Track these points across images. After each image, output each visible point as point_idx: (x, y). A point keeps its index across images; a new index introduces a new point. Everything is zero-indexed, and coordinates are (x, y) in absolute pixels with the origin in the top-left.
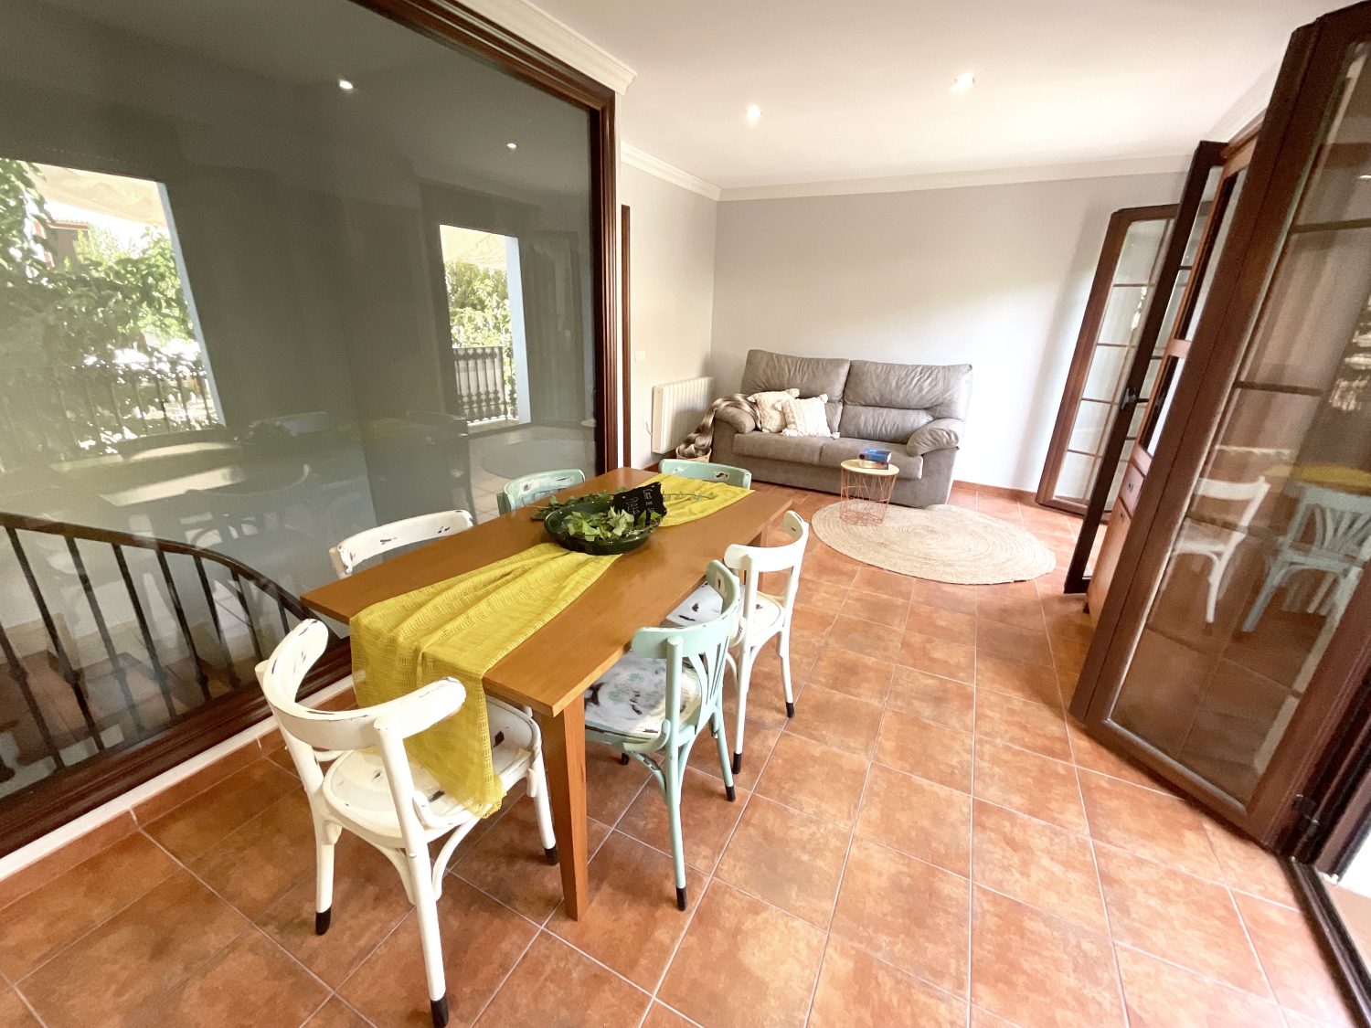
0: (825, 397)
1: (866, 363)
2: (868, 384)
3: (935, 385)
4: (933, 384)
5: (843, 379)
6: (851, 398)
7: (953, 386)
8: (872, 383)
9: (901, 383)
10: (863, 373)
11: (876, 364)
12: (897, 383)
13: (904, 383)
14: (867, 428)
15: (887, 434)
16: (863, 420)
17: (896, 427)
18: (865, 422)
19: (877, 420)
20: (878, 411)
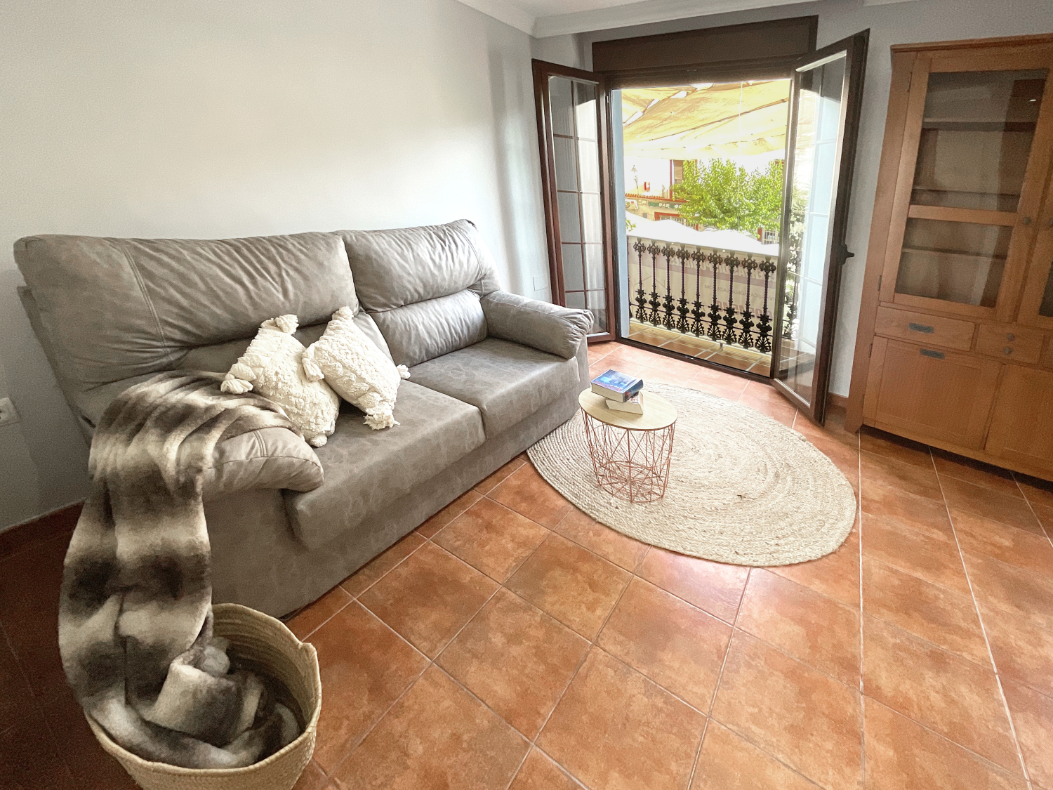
0: (346, 312)
14: (435, 339)
15: (459, 337)
16: (423, 330)
17: (464, 323)
18: (428, 333)
19: (438, 323)
20: (428, 308)
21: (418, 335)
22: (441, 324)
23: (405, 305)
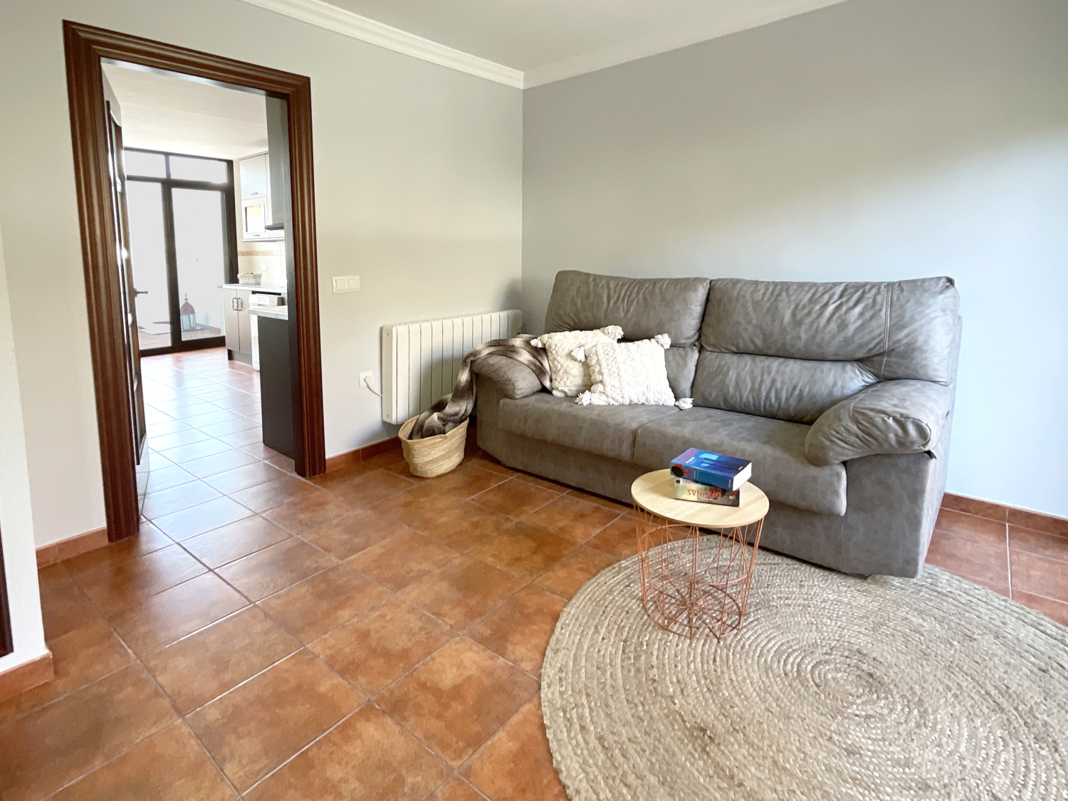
0: (666, 340)
1: (735, 282)
2: (740, 316)
3: (872, 318)
4: (868, 315)
5: (697, 309)
6: (712, 340)
7: (913, 319)
8: (747, 314)
9: (801, 313)
10: (730, 299)
11: (756, 283)
12: (795, 314)
13: (809, 314)
14: (740, 392)
15: (779, 404)
16: (734, 378)
17: (797, 392)
18: (737, 383)
19: (759, 380)
20: (762, 362)
21: (723, 381)
22: (762, 381)
23: (740, 353)
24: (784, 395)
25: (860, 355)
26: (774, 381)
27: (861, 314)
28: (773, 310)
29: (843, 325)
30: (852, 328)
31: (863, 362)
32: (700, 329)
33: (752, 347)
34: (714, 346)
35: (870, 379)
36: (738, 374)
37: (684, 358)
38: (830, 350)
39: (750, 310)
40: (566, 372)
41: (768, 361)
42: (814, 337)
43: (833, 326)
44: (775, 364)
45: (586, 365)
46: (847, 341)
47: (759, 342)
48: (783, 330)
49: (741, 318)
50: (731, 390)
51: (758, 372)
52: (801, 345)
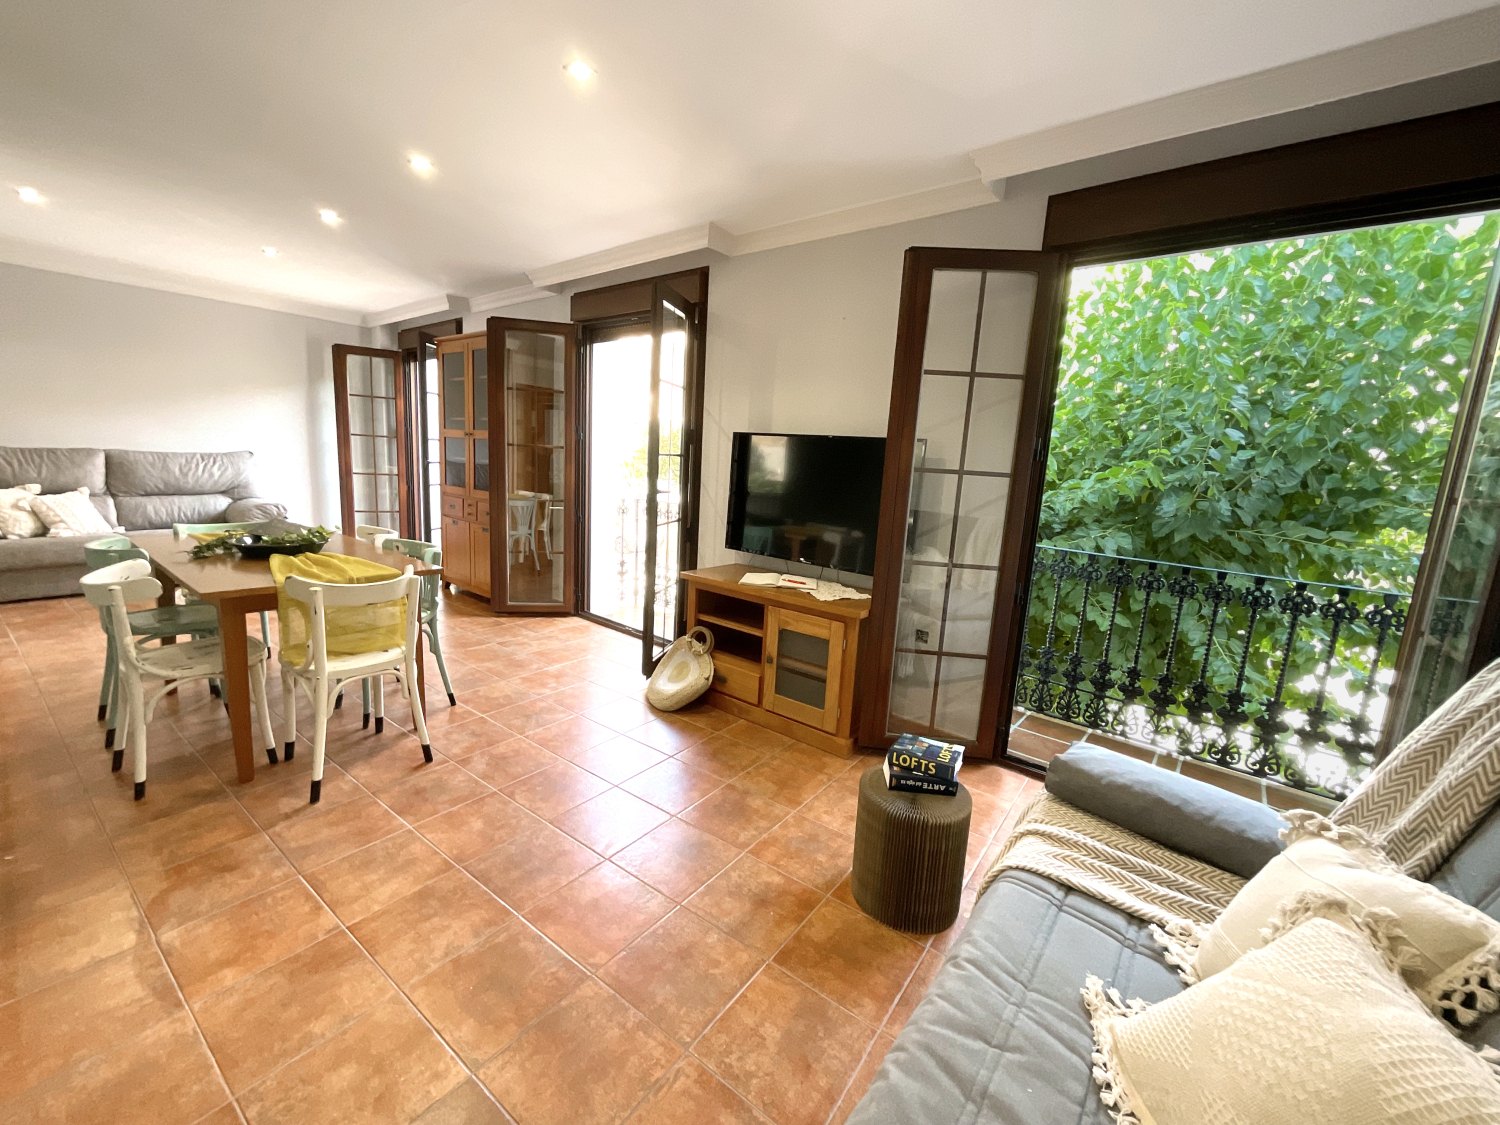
0: (85, 491)
1: (126, 452)
2: (141, 472)
3: (225, 470)
4: (222, 470)
5: (102, 470)
6: (121, 489)
7: (243, 471)
8: (148, 471)
9: (185, 470)
10: (128, 462)
12: (180, 469)
14: (160, 517)
15: (188, 519)
16: (152, 510)
17: (196, 511)
18: (156, 512)
19: (170, 508)
20: (167, 500)
21: (144, 512)
22: (172, 509)
23: (148, 494)
24: (189, 514)
25: (223, 489)
26: (180, 508)
27: (219, 469)
28: (165, 468)
29: (211, 475)
30: (216, 477)
31: (223, 493)
32: (107, 483)
33: (156, 490)
34: (125, 492)
35: (230, 501)
36: (154, 507)
37: (105, 502)
38: (207, 487)
39: (149, 468)
40: (16, 520)
41: (170, 498)
42: (197, 481)
43: (206, 475)
44: (176, 499)
45: (34, 513)
46: (216, 483)
47: (161, 486)
48: (177, 479)
49: (144, 473)
50: (153, 516)
51: (167, 504)
52: (190, 486)
